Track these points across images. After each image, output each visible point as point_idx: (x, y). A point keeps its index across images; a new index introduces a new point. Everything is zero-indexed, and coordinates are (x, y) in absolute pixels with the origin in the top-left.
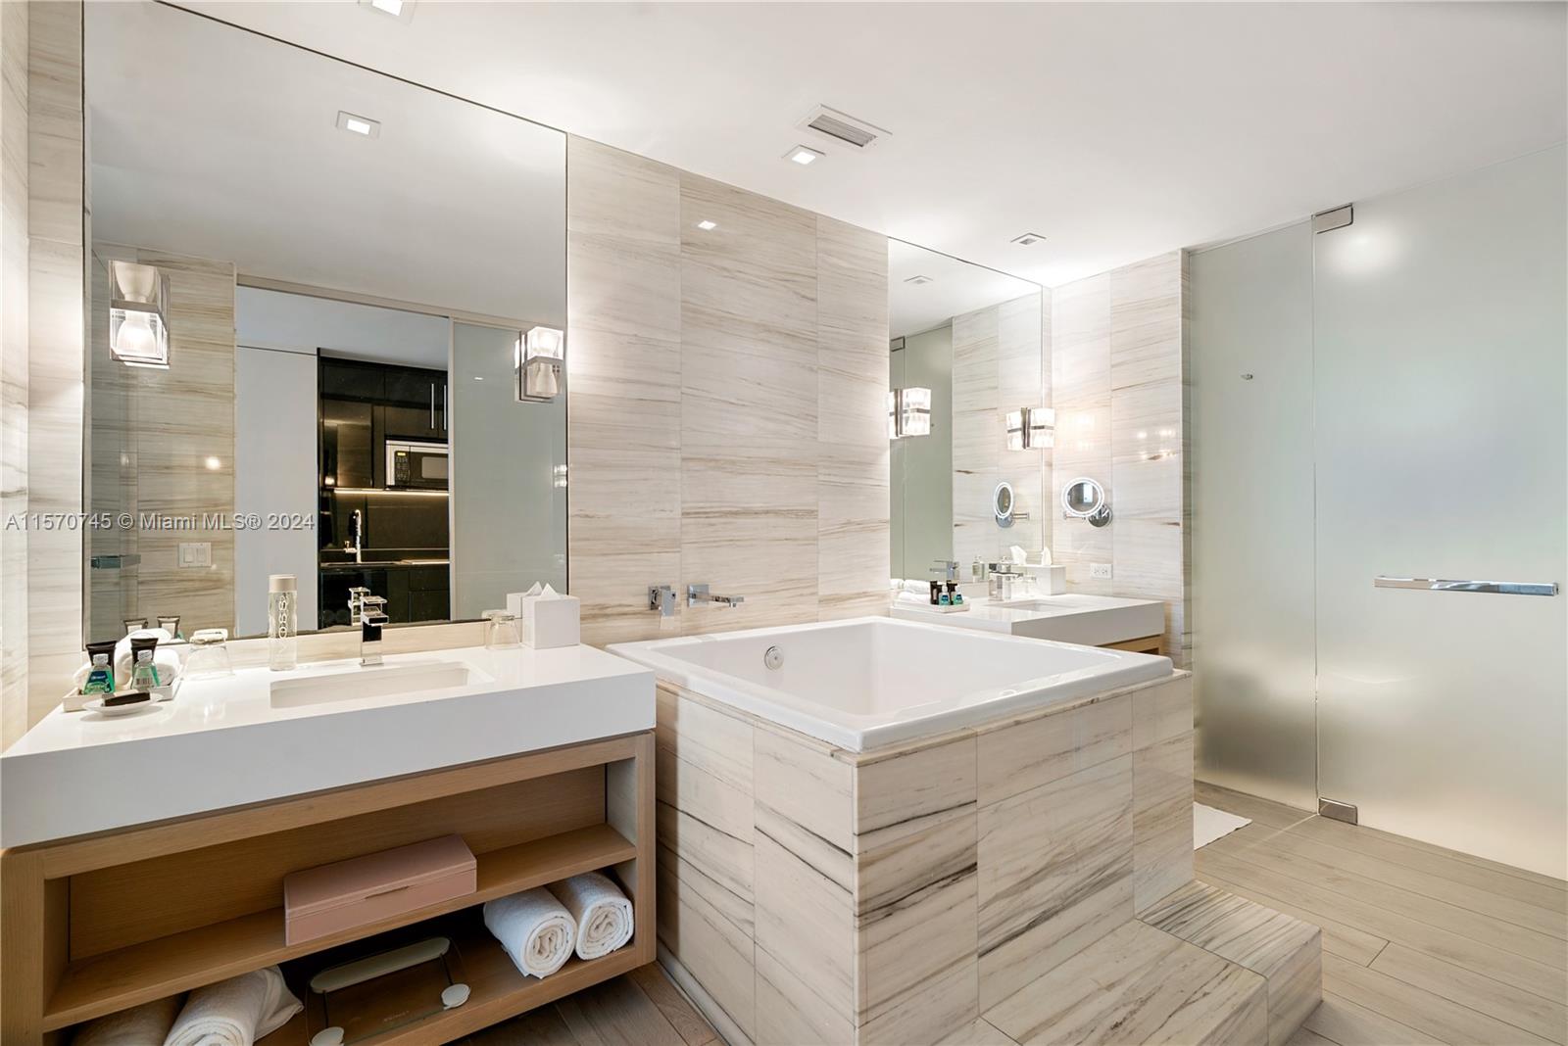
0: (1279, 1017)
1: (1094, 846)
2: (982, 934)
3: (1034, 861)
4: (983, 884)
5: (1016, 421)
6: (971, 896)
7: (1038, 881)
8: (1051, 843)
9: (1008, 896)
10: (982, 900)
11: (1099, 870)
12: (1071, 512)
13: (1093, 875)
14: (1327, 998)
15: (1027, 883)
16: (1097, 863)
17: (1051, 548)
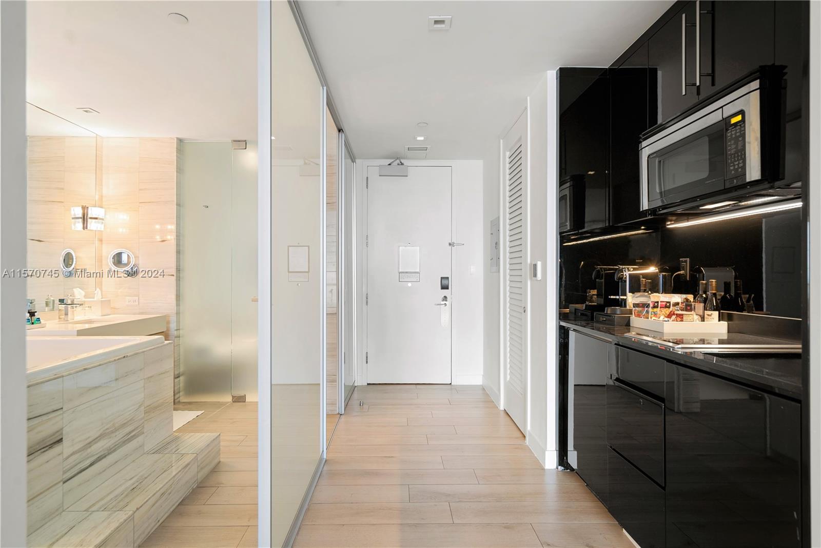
0: (202, 468)
1: (125, 424)
2: (64, 472)
3: (94, 434)
4: (66, 448)
5: (79, 212)
6: (59, 454)
7: (96, 443)
8: (102, 424)
9: (80, 451)
10: (65, 455)
11: (127, 434)
12: (114, 268)
13: (125, 436)
14: (222, 460)
15: (90, 444)
16: (125, 431)
17: (101, 289)
